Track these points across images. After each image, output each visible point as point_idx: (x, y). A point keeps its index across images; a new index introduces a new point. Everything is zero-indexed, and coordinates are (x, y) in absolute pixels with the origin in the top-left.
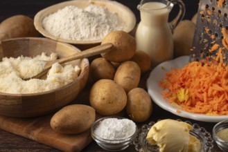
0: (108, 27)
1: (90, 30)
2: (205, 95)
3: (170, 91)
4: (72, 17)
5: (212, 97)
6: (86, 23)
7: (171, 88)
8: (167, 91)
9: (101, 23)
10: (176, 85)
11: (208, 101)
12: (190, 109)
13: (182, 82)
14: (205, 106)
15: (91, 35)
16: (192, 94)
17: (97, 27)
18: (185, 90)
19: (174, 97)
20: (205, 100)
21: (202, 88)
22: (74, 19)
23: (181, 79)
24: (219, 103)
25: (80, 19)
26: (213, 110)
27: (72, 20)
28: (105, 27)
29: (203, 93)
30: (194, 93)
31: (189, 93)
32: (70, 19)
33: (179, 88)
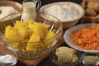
0: (71, 15)
1: (62, 16)
2: (90, 41)
3: (74, 40)
4: (55, 10)
5: (93, 42)
6: (61, 13)
7: (75, 38)
8: (73, 40)
9: (68, 13)
10: (77, 37)
11: (91, 44)
12: (83, 48)
13: (79, 36)
14: (90, 46)
15: (62, 18)
16: (84, 41)
17: (66, 15)
18: (81, 39)
19: (76, 43)
20: (90, 44)
21: (88, 39)
22: (56, 11)
23: (79, 34)
24: (96, 45)
25: (58, 11)
26: (93, 48)
27: (55, 11)
28: (70, 15)
29: (89, 40)
30: (85, 40)
31: (83, 41)
32: (54, 10)
33: (78, 38)
